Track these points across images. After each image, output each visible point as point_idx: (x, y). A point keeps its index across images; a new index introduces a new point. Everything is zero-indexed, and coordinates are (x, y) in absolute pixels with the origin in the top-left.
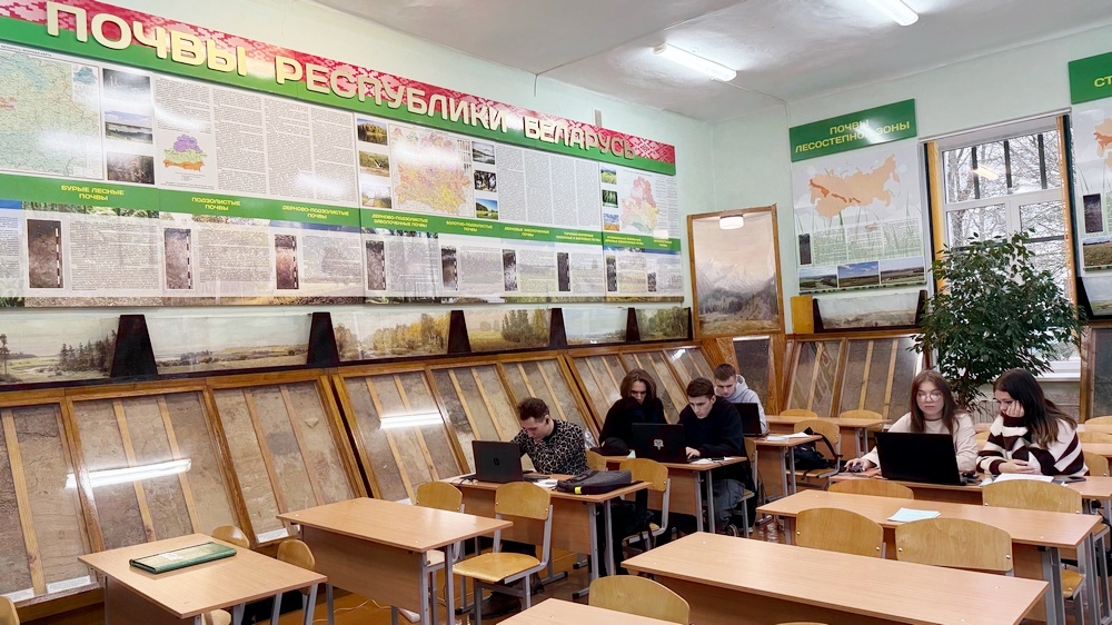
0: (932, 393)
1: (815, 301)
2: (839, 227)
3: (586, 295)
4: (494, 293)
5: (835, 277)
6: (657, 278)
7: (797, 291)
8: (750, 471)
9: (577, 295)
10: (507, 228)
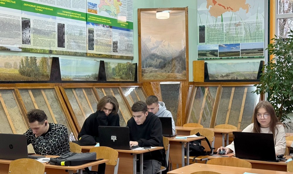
0: (264, 114)
1: (206, 64)
2: (220, 23)
3: (75, 51)
4: (15, 44)
5: (217, 51)
6: (118, 44)
7: (196, 58)
8: (165, 156)
9: (69, 51)
10: (25, 5)
